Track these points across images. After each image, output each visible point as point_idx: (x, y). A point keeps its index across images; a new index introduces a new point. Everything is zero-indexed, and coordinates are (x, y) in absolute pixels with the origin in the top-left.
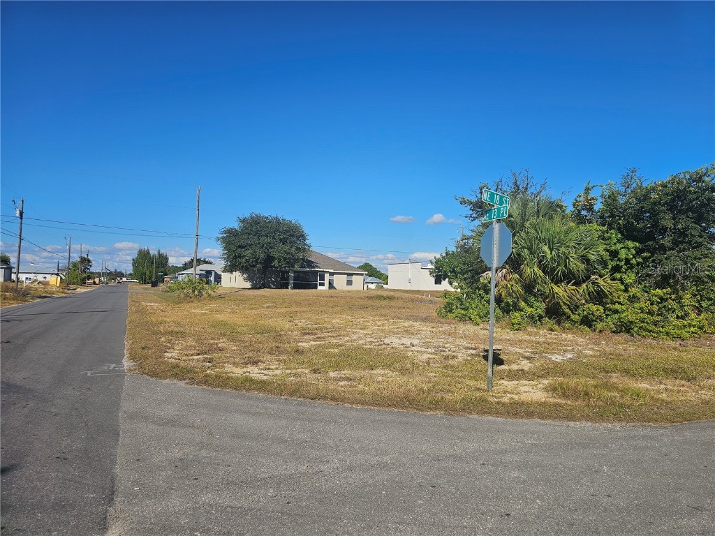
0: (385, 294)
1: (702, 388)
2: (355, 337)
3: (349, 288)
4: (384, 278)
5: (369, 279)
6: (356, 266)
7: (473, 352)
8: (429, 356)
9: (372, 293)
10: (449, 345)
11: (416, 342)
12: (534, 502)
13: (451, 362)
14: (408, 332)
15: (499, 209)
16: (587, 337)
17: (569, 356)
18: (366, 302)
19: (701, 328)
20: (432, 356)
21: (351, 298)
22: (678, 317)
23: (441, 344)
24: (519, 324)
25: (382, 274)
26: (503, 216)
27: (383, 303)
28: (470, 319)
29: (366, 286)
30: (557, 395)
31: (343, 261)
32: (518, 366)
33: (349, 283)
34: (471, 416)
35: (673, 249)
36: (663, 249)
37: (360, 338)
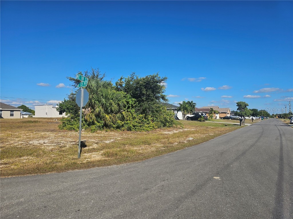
0: (32, 120)
1: (152, 147)
2: (12, 142)
3: (12, 117)
4: (33, 113)
5: (25, 113)
6: (17, 107)
7: (74, 143)
8: (52, 147)
9: (24, 120)
10: (63, 142)
11: (46, 141)
12: (91, 201)
13: (63, 149)
14: (43, 137)
15: (83, 83)
16: (119, 133)
17: (112, 140)
18: (21, 124)
19: (153, 127)
20: (54, 147)
21: (13, 122)
22: (147, 124)
23: (59, 141)
24: (94, 130)
25: (32, 111)
26: (85, 86)
27: (31, 124)
28: (74, 129)
29: (22, 116)
30: (106, 156)
31: (8, 104)
32: (92, 147)
33: (12, 115)
34: (69, 171)
35: (146, 101)
36: (143, 101)
37: (15, 143)
